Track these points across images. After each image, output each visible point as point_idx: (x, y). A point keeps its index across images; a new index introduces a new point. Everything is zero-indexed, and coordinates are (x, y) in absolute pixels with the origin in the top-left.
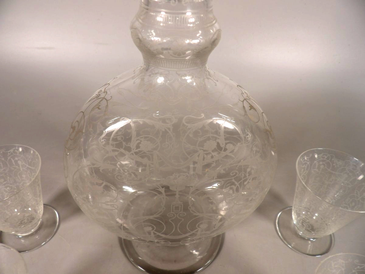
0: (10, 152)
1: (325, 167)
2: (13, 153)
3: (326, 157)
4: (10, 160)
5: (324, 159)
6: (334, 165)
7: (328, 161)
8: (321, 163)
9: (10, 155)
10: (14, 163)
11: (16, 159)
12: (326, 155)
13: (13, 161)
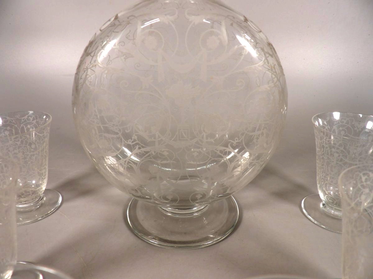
0: (23, 119)
1: (345, 133)
2: (26, 120)
3: (345, 121)
4: (23, 128)
5: (344, 124)
6: (355, 129)
7: (348, 125)
8: (341, 128)
9: (23, 122)
10: (26, 131)
11: (29, 126)
12: (345, 119)
13: (25, 129)
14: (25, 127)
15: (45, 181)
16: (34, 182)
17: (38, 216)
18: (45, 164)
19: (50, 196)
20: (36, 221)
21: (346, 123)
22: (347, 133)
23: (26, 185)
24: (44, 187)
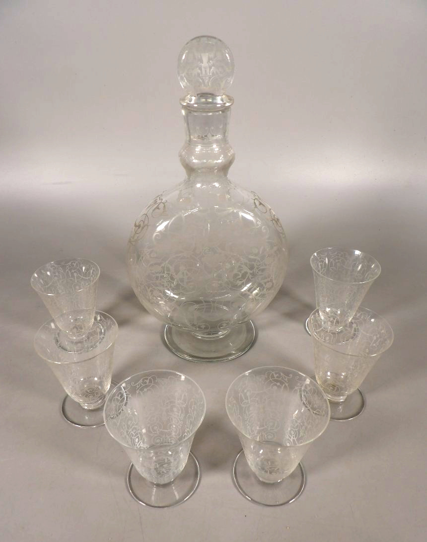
9: (68, 268)
11: (73, 271)
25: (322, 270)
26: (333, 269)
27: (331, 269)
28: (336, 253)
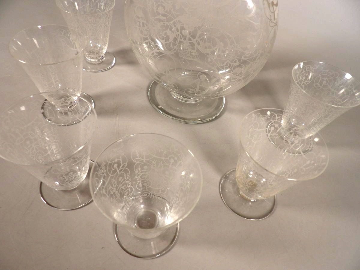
3: (331, 74)
4: (97, 3)
7: (332, 78)
8: (325, 78)
12: (332, 72)
13: (99, 5)
14: (98, 3)
15: (106, 47)
16: (99, 46)
17: (99, 69)
18: (107, 37)
19: (108, 58)
20: (98, 72)
21: (330, 76)
22: (327, 84)
23: (95, 46)
24: (104, 51)
25: (306, 82)
26: (317, 85)
27: (315, 85)
28: (328, 71)
